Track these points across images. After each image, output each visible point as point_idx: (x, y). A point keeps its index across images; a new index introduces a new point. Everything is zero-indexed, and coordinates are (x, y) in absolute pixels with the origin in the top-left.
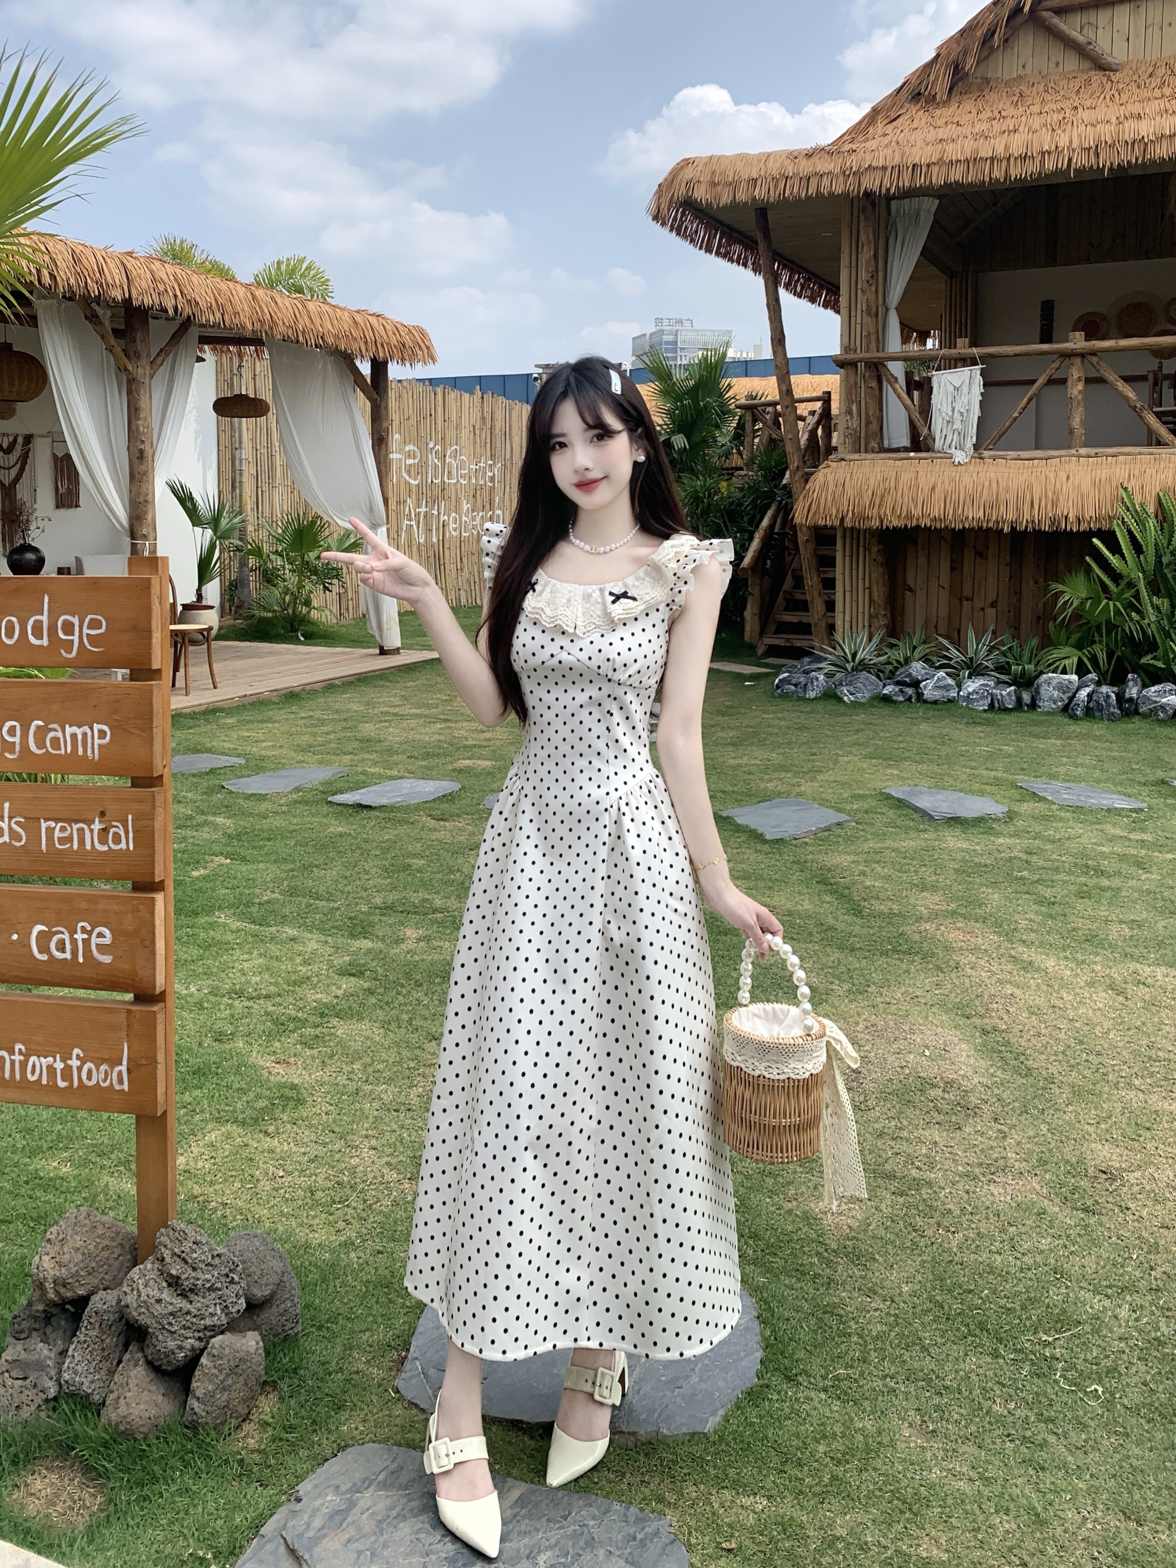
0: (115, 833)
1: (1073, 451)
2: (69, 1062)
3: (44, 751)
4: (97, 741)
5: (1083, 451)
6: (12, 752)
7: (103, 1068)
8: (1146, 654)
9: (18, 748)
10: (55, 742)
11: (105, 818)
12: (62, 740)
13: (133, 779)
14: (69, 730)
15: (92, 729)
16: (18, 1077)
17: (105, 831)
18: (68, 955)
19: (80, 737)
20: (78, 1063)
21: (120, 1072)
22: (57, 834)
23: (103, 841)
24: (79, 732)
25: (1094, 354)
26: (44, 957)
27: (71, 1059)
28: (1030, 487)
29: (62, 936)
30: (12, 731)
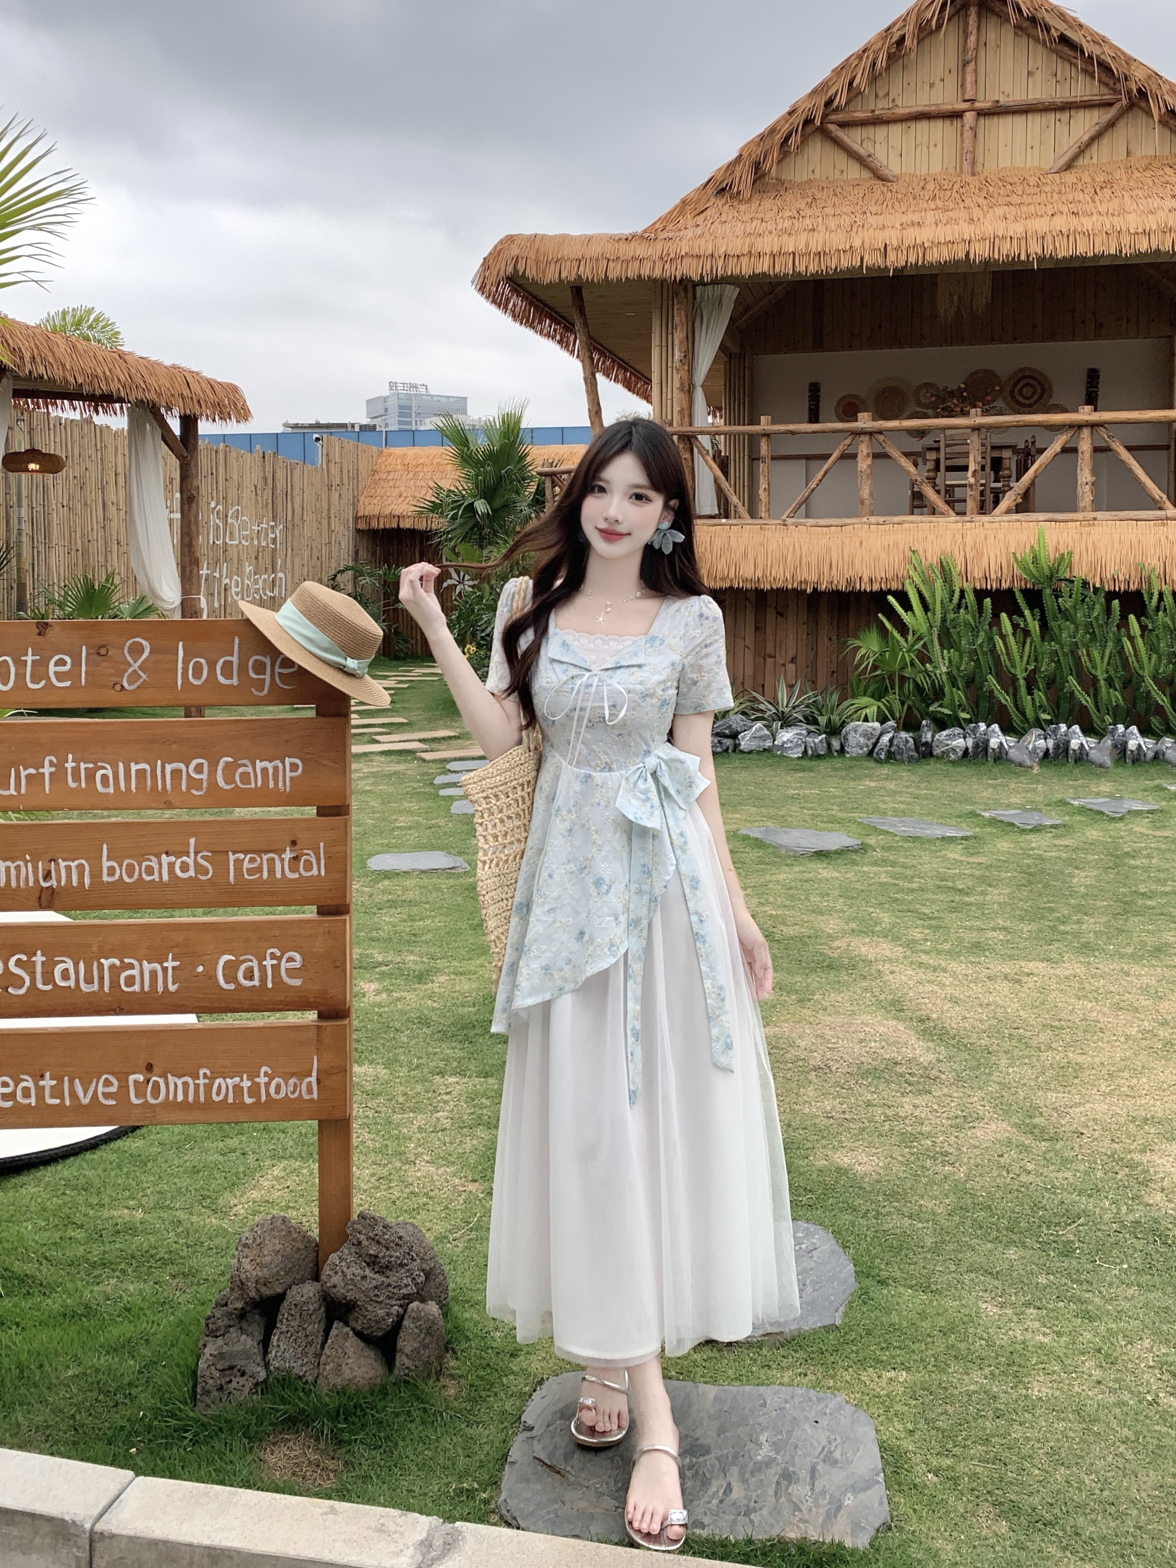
0: (306, 861)
1: (865, 519)
2: (257, 1080)
3: (233, 786)
4: (288, 774)
5: (873, 519)
6: (201, 789)
7: (292, 1081)
9: (205, 784)
11: (297, 847)
12: (252, 775)
13: (318, 808)
14: (259, 765)
15: (283, 763)
16: (202, 1099)
17: (296, 859)
18: (256, 982)
19: (271, 771)
20: (267, 1079)
21: (309, 1084)
22: (246, 865)
23: (294, 869)
24: (270, 766)
25: (880, 432)
26: (232, 986)
27: (259, 1076)
28: (829, 551)
29: (250, 964)
30: (199, 769)
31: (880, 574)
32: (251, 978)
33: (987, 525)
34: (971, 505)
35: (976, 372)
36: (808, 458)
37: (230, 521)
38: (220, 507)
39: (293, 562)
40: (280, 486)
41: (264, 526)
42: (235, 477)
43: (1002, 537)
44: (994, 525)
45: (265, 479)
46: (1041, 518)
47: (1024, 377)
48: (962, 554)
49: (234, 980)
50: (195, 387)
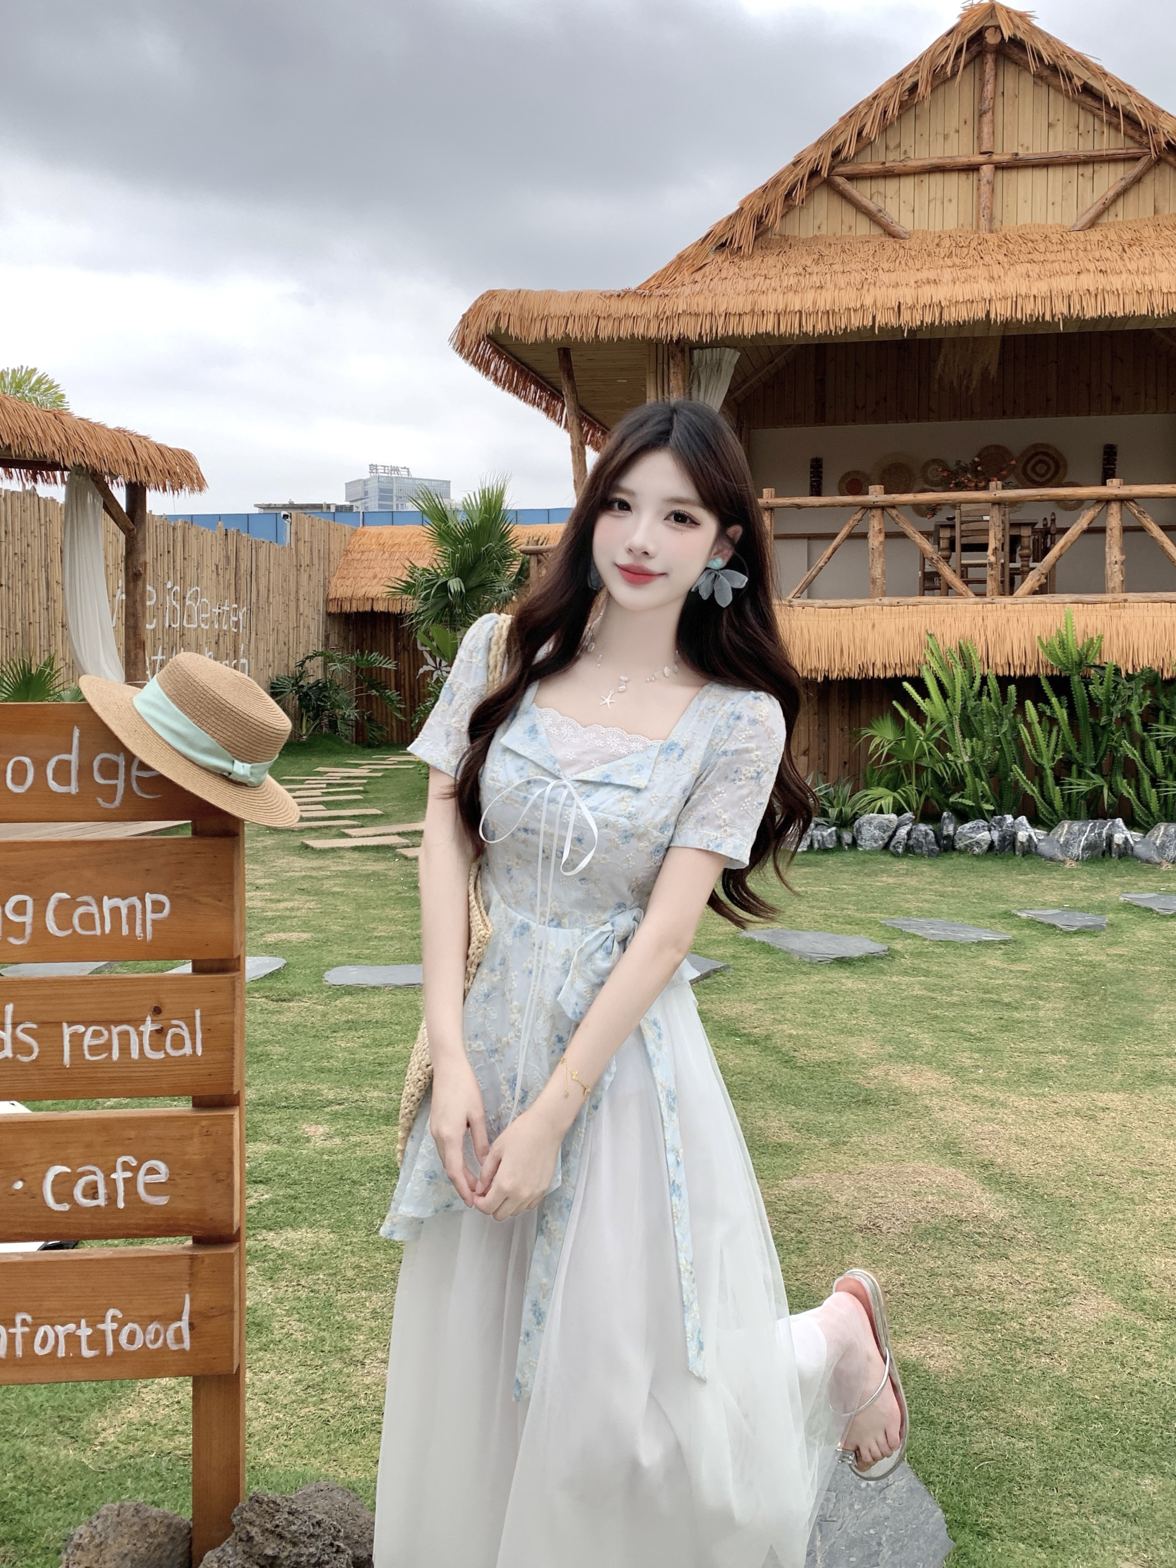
0: (176, 1035)
1: (877, 600)
2: (101, 1326)
3: (69, 932)
4: (150, 916)
5: (885, 600)
6: (22, 936)
8: (953, 793)
9: (29, 930)
10: (87, 920)
11: (161, 1017)
12: (97, 916)
13: (194, 963)
14: (107, 903)
15: (142, 900)
17: (160, 1032)
18: (101, 1201)
19: (124, 912)
20: (115, 1326)
21: (178, 1330)
22: (88, 1041)
23: (157, 1046)
24: (123, 905)
25: (893, 507)
26: (65, 1207)
27: (103, 1322)
28: (840, 635)
29: (92, 1177)
30: (20, 909)
31: (894, 659)
32: (94, 1196)
33: (1009, 607)
34: (991, 585)
35: (987, 448)
36: (810, 537)
37: (188, 602)
38: (177, 588)
39: (257, 648)
40: (244, 566)
41: (226, 608)
42: (194, 555)
43: (1025, 620)
44: (1016, 607)
45: (228, 558)
46: (1067, 600)
47: (1036, 454)
48: (983, 638)
49: (70, 1198)
50: (142, 452)
